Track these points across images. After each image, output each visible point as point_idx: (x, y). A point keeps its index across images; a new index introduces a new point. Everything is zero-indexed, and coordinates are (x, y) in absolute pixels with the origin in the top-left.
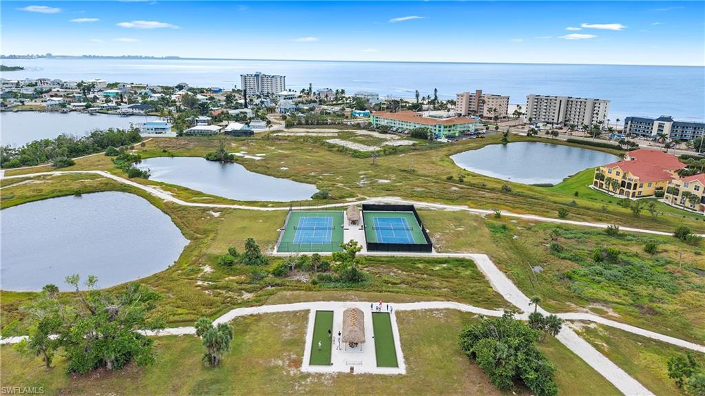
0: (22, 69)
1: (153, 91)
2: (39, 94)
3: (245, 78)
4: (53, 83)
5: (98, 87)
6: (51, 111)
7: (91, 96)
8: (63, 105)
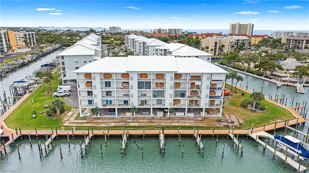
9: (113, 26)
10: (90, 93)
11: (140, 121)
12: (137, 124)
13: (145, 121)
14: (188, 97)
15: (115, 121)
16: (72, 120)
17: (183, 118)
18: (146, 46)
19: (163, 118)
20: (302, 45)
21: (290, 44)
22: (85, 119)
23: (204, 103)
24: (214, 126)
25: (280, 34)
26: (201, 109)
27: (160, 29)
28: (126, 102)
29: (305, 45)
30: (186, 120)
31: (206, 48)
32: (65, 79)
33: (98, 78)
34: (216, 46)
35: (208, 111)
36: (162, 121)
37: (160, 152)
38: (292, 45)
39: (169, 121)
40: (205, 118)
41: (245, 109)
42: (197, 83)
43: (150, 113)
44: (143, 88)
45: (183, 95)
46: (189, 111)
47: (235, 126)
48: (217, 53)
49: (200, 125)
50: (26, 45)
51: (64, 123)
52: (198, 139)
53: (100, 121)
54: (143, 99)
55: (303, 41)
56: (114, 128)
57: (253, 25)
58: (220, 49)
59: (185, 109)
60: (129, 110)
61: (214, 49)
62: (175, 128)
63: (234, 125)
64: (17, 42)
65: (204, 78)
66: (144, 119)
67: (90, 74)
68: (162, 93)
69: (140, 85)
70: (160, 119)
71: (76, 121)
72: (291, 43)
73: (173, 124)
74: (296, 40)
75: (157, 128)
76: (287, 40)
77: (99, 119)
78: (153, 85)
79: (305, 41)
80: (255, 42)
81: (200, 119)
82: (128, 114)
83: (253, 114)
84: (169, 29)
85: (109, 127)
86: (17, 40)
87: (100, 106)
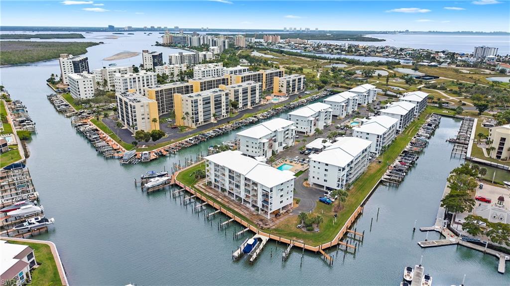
2: (383, 51)
11: (225, 199)
12: (220, 200)
15: (215, 193)
22: (206, 186)
23: (259, 203)
24: (253, 221)
30: (246, 210)
34: (501, 144)
36: (233, 205)
39: (237, 206)
42: (255, 188)
44: (231, 179)
45: (249, 192)
49: (247, 217)
53: (210, 190)
59: (250, 203)
64: (279, 89)
65: (259, 186)
71: (202, 186)
81: (254, 213)
86: (279, 86)
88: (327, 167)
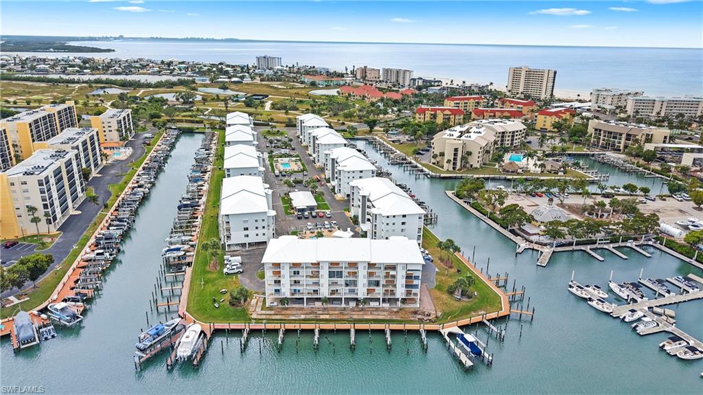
0: (114, 51)
1: (205, 66)
2: (143, 67)
3: (258, 59)
4: (147, 61)
5: (174, 63)
6: (154, 75)
7: (171, 68)
8: (160, 72)
9: (263, 56)
10: (277, 282)
11: (331, 312)
12: (327, 317)
13: (336, 312)
14: (383, 286)
15: (304, 312)
16: (259, 310)
17: (377, 309)
18: (336, 170)
19: (356, 309)
20: (620, 143)
21: (600, 138)
22: (272, 310)
23: (400, 292)
24: (409, 319)
25: (604, 98)
26: (398, 299)
27: (366, 67)
28: (316, 291)
29: (625, 143)
30: (381, 311)
31: (440, 155)
32: (229, 243)
33: (287, 267)
34: (455, 155)
35: (404, 301)
36: (354, 313)
37: (351, 348)
38: (604, 140)
39: (361, 313)
40: (401, 309)
41: (450, 296)
42: (392, 273)
43: (341, 303)
44: (334, 277)
45: (377, 284)
46: (384, 300)
47: (430, 320)
48: (458, 166)
49: (394, 318)
50: (121, 140)
51: (251, 314)
52: (388, 335)
53: (288, 312)
54: (334, 288)
55: (621, 134)
56: (305, 321)
57: (555, 73)
58: (463, 158)
59: (379, 299)
60: (318, 300)
61: (452, 160)
62: (368, 321)
63: (430, 318)
64: (105, 135)
65: (399, 268)
66: (335, 309)
67: (279, 264)
68: (355, 283)
69: (331, 275)
70: (353, 310)
71: (264, 312)
72: (602, 137)
73: (366, 317)
74: (610, 133)
75: (348, 321)
76: (596, 130)
77: (287, 309)
78: (345, 274)
79: (624, 136)
80: (544, 125)
81: (395, 310)
82: (318, 304)
83: (457, 304)
84: (384, 69)
85: (299, 320)
86: (105, 131)
87: (288, 295)
88: (404, 220)
